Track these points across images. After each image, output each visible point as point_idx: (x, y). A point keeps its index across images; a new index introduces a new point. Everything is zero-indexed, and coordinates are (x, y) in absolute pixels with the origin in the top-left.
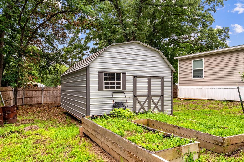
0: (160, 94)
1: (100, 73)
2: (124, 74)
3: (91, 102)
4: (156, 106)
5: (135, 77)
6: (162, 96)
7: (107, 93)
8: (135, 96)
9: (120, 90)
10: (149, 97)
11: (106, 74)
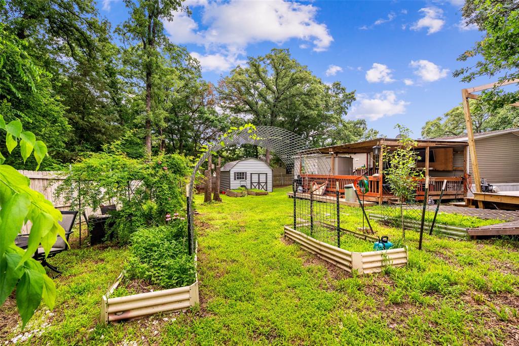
0: (265, 181)
1: (235, 173)
2: (246, 173)
3: (231, 185)
4: (263, 187)
5: (251, 174)
6: (266, 183)
7: (238, 181)
8: (251, 183)
9: (244, 180)
10: (259, 183)
11: (238, 173)
